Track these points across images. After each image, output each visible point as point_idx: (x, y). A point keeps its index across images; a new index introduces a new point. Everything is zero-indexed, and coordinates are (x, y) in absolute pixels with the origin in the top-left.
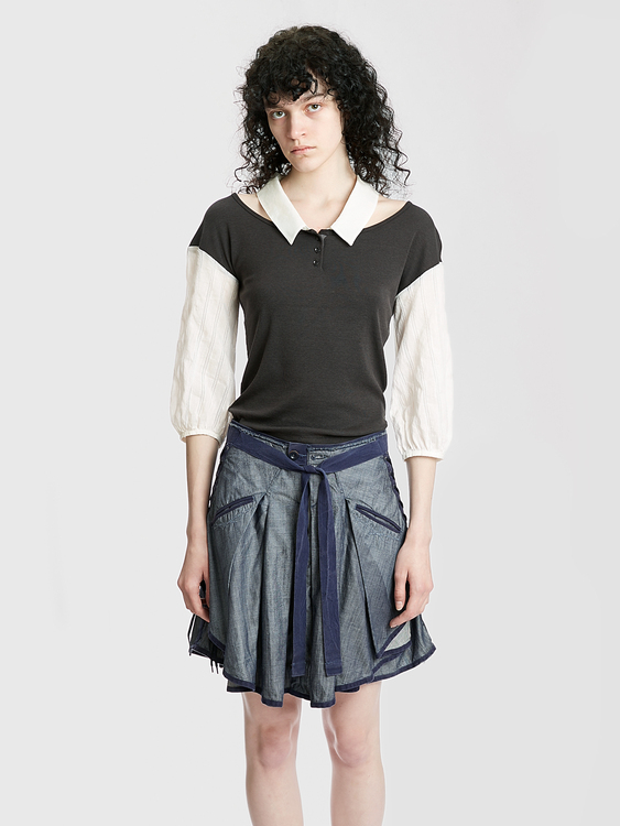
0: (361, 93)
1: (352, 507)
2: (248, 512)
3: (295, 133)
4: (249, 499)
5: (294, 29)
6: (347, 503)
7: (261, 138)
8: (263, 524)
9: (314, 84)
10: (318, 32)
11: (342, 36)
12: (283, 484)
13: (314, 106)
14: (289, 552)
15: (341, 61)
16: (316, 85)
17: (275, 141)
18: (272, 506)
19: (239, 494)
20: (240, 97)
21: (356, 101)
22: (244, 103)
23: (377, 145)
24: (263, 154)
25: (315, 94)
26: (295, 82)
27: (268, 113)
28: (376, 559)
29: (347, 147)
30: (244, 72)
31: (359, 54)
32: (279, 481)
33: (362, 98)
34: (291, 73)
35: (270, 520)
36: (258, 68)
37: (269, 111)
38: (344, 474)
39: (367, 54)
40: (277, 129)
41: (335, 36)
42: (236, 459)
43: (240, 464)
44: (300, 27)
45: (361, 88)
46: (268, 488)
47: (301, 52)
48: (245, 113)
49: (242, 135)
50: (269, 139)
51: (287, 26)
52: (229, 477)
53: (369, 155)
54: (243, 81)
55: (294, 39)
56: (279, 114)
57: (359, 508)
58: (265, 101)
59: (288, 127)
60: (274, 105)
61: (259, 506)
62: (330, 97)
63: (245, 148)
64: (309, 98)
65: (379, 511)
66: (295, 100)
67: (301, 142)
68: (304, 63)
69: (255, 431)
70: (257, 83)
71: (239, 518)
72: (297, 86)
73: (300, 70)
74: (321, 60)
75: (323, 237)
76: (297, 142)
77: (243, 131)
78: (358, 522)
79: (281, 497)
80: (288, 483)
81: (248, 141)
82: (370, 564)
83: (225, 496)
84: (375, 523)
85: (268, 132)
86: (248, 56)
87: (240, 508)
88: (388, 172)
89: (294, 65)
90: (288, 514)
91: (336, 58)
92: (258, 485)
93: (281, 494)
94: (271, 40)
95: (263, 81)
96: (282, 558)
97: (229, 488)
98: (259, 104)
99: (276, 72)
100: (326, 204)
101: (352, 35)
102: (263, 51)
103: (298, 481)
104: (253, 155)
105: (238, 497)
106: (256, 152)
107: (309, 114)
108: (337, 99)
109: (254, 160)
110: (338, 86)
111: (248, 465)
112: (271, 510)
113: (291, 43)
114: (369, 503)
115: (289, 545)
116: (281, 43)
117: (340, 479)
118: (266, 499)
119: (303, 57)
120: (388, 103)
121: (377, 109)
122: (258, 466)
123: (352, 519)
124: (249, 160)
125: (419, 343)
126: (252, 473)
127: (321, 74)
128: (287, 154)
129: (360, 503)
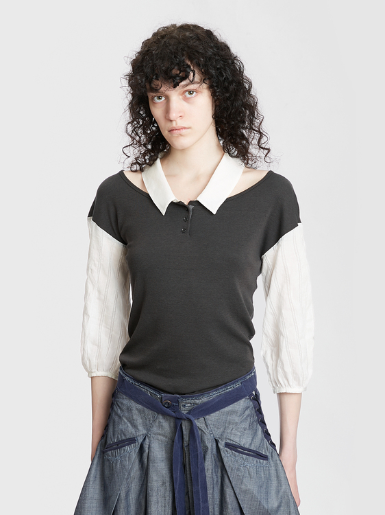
0: (231, 83)
1: (221, 446)
2: (132, 451)
3: (173, 115)
4: (132, 441)
5: (174, 26)
6: (217, 441)
7: (143, 119)
8: (146, 460)
9: (192, 74)
10: (194, 29)
11: (215, 34)
12: (160, 426)
13: (191, 92)
14: (168, 484)
15: (215, 55)
16: (194, 75)
17: (155, 122)
18: (152, 445)
19: (125, 435)
20: (125, 83)
21: (227, 89)
22: (129, 88)
23: (243, 128)
24: (145, 133)
25: (192, 82)
26: (175, 71)
27: (150, 97)
28: (249, 487)
29: (217, 130)
30: (129, 61)
31: (230, 50)
32: (157, 424)
33: (232, 87)
34: (172, 63)
35: (151, 457)
36: (143, 59)
37: (150, 95)
38: (213, 417)
39: (235, 50)
40: (157, 111)
41: (209, 34)
42: (122, 403)
43: (124, 408)
44: (179, 24)
45: (230, 79)
46: (148, 430)
47: (181, 46)
48: (130, 97)
49: (127, 116)
50: (150, 120)
51: (167, 23)
52: (116, 419)
53: (237, 135)
54: (129, 69)
55: (175, 34)
56: (159, 98)
57: (227, 445)
58: (148, 87)
59: (167, 111)
60: (156, 90)
61: (142, 447)
62: (205, 86)
63: (130, 128)
64: (187, 85)
65: (247, 446)
66: (175, 86)
67: (178, 123)
68: (183, 55)
69: (135, 379)
70: (142, 71)
71: (125, 456)
72: (177, 75)
73: (180, 61)
74: (198, 52)
75: (191, 207)
76: (174, 123)
77: (128, 113)
78: (229, 457)
79: (160, 437)
80: (164, 426)
81: (133, 122)
82: (245, 492)
83: (114, 435)
84: (244, 456)
85: (150, 115)
86: (134, 47)
87: (126, 448)
88: (253, 150)
89: (175, 57)
90: (166, 452)
91: (210, 52)
92: (140, 428)
93: (160, 434)
94: (155, 35)
95: (148, 70)
96: (162, 489)
97: (116, 429)
98: (143, 90)
99: (158, 62)
100: (197, 178)
101: (223, 34)
102: (146, 44)
103: (172, 424)
104: (137, 134)
105: (124, 438)
106: (140, 131)
107: (186, 99)
108: (211, 87)
109: (137, 138)
110: (212, 76)
111: (131, 410)
112: (152, 449)
113: (172, 37)
114: (236, 440)
115: (167, 479)
116: (163, 37)
117: (208, 422)
118: (147, 439)
119: (183, 50)
120: (253, 92)
121: (245, 97)
122: (139, 411)
123: (223, 455)
124: (133, 139)
125: (280, 296)
126: (135, 417)
127: (198, 65)
128: (165, 134)
129: (229, 441)
